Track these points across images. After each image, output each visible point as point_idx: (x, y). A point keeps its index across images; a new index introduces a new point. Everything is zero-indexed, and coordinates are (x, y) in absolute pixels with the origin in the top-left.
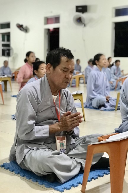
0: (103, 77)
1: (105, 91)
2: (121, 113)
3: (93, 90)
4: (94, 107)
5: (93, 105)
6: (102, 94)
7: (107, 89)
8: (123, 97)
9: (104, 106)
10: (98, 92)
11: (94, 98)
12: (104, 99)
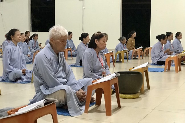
0: (19, 51)
1: (21, 64)
2: (35, 85)
3: (9, 64)
4: (11, 80)
5: (9, 79)
6: (18, 67)
7: (23, 62)
8: (35, 70)
9: (20, 79)
10: (14, 65)
11: (10, 72)
12: (21, 72)
